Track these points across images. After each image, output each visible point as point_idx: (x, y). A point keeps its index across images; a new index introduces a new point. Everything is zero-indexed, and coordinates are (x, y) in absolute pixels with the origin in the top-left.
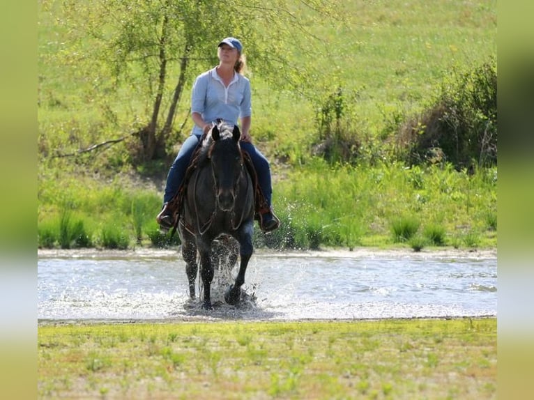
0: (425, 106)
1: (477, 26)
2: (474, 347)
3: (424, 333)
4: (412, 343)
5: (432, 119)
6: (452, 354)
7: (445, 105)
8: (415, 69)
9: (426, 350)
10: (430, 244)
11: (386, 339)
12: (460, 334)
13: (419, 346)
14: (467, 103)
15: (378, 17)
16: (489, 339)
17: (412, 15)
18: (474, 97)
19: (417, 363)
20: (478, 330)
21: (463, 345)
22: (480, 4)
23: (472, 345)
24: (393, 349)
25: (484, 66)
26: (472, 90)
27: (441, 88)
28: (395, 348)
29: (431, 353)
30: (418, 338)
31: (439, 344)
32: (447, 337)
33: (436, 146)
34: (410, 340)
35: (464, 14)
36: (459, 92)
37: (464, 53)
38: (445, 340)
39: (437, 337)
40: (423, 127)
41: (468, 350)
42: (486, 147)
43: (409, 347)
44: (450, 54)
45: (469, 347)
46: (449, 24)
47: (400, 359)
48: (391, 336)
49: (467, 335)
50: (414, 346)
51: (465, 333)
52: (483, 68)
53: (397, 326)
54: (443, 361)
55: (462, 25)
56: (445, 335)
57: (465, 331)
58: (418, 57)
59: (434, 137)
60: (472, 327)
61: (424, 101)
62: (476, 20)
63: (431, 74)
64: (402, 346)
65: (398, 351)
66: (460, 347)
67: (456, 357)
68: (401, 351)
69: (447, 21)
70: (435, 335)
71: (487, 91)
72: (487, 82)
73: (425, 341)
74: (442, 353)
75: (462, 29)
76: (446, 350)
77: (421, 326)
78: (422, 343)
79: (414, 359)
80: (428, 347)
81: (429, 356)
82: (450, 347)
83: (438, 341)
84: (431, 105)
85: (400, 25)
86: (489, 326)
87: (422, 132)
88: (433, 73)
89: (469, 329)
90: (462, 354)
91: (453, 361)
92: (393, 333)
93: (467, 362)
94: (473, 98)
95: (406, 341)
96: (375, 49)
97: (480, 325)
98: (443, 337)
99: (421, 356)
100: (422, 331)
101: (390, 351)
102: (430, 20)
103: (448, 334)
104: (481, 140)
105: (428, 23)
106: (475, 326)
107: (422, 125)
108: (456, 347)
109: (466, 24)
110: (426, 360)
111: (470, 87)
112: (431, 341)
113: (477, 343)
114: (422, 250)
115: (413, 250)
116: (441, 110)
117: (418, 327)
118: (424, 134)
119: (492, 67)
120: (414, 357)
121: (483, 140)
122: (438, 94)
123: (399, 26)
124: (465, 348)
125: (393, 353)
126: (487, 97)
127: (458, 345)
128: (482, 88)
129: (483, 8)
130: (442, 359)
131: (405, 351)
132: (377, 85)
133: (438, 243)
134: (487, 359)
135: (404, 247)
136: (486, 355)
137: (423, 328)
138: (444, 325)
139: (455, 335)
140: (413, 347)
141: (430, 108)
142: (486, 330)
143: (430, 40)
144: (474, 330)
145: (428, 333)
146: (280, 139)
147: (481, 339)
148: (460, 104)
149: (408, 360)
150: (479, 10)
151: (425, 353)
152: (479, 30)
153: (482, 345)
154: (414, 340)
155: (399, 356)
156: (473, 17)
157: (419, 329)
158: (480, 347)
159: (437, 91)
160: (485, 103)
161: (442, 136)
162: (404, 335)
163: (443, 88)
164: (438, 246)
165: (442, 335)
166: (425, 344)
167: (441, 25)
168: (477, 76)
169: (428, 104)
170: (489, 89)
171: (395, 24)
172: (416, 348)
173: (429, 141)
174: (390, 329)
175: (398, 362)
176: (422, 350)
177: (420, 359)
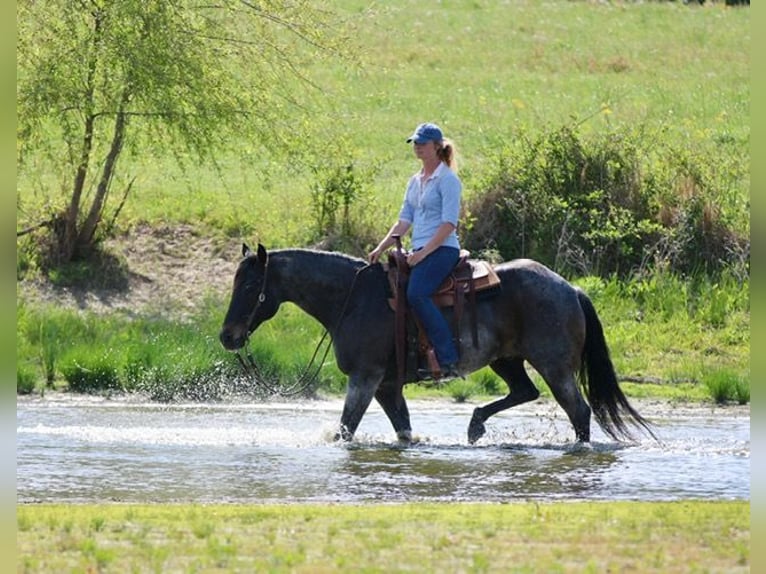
0: (475, 187)
1: (553, 71)
2: (541, 545)
3: (468, 523)
4: (450, 538)
5: (484, 206)
6: (509, 555)
7: (504, 187)
8: (461, 134)
9: (472, 548)
10: (479, 392)
11: (412, 532)
12: (521, 524)
13: (461, 541)
14: (537, 185)
15: (408, 55)
16: (563, 533)
17: (458, 53)
18: (548, 176)
19: (457, 567)
20: (548, 519)
21: (526, 541)
22: (557, 40)
23: (538, 542)
24: (421, 546)
25: (562, 130)
26: (544, 165)
27: (498, 161)
28: (425, 544)
29: (478, 552)
30: (459, 530)
31: (490, 540)
32: (502, 529)
33: (491, 247)
34: (448, 533)
35: (534, 53)
36: (526, 167)
37: (535, 111)
38: (499, 533)
39: (488, 530)
40: (472, 220)
41: (532, 548)
42: (564, 249)
43: (446, 543)
44: (512, 112)
45: (533, 545)
46: (512, 68)
47: (432, 560)
48: (420, 526)
49: (532, 527)
50: (453, 541)
51: (529, 524)
52: (561, 134)
53: (428, 512)
54: (495, 565)
55: (531, 69)
56: (499, 526)
57: (529, 521)
58: (467, 115)
59: (487, 234)
60: (539, 515)
61: (474, 181)
62: (551, 62)
63: (484, 142)
64: (436, 542)
65: (430, 548)
66: (521, 544)
67: (515, 559)
68: (434, 549)
69: (508, 62)
70: (483, 526)
71: (565, 166)
72: (566, 154)
73: (469, 534)
74: (494, 552)
75: (531, 76)
76: (500, 549)
77: (464, 512)
78: (465, 537)
79: (453, 561)
80: (473, 544)
81: (475, 558)
82: (507, 544)
83: (489, 536)
84: (484, 187)
85: (440, 68)
86: (563, 514)
87: (471, 226)
88: (487, 139)
89: (535, 517)
90: (523, 555)
91: (511, 564)
92: (424, 523)
93: (531, 566)
94: (545, 178)
95: (441, 534)
96: (403, 103)
97: (551, 511)
98: (497, 529)
99: (464, 556)
100: (465, 520)
101: (418, 549)
102: (484, 61)
103: (503, 524)
104: (557, 240)
105: (481, 65)
106: (544, 513)
107: (472, 216)
108: (515, 545)
109: (537, 67)
110: (471, 563)
111: (542, 161)
112: (479, 534)
113: (546, 538)
114: (467, 400)
115: (454, 400)
116: (499, 195)
117: (460, 513)
118: (473, 229)
119: (573, 132)
120: (452, 557)
121: (561, 240)
122: (494, 170)
123: (437, 69)
124: (529, 546)
125: (421, 552)
126: (566, 177)
127: (517, 542)
128: (559, 163)
129: (562, 46)
130: (494, 560)
131: (440, 549)
132: (405, 156)
133: (491, 391)
134: (559, 562)
135: (441, 396)
136: (559, 556)
137: (467, 515)
138: (498, 512)
139: (513, 527)
140: (451, 544)
141: (482, 191)
142: (559, 519)
143: (484, 91)
144: (542, 519)
145: (474, 523)
146: (260, 234)
147: (551, 532)
148: (525, 187)
149: (445, 563)
150: (556, 49)
151: (469, 552)
152: (555, 77)
153: (552, 541)
154: (453, 534)
155: (430, 557)
156: (548, 57)
157: (460, 517)
158: (550, 545)
159: (493, 165)
160: (563, 184)
161: (499, 234)
162: (439, 524)
163: (502, 161)
164: (491, 394)
165: (494, 526)
166: (470, 539)
167: (500, 69)
168: (551, 146)
169: (480, 185)
170: (569, 165)
171: (432, 65)
172: (457, 545)
173: (480, 239)
174: (419, 515)
175: (429, 565)
176: (466, 548)
177: (462, 560)
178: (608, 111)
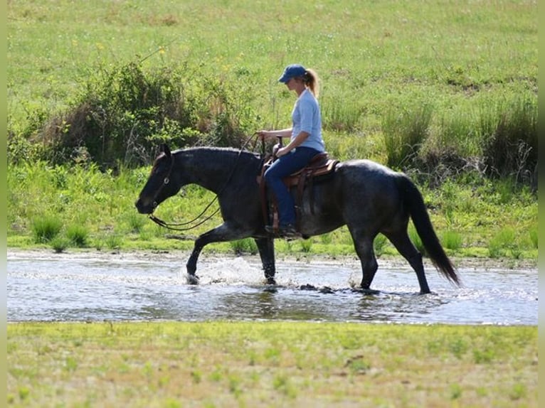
0: (71, 104)
1: (125, 25)
2: (114, 351)
3: (63, 336)
4: (51, 346)
5: (76, 117)
6: (91, 358)
7: (90, 104)
8: (61, 66)
9: (65, 354)
10: (72, 245)
11: (24, 342)
12: (100, 337)
13: (58, 349)
14: (113, 102)
15: (23, 12)
16: (129, 343)
17: (58, 10)
18: (120, 97)
19: (56, 367)
20: (118, 334)
21: (103, 349)
22: (127, 2)
23: (112, 349)
24: (30, 352)
25: (131, 65)
26: (118, 89)
27: (86, 86)
28: (33, 350)
29: (70, 357)
30: (57, 341)
31: (78, 348)
32: (87, 341)
33: (82, 145)
34: (49, 343)
35: (111, 11)
36: (105, 90)
37: (111, 51)
38: (84, 343)
39: (77, 341)
40: (67, 126)
41: (108, 354)
42: (132, 147)
43: (48, 350)
44: (96, 52)
45: (109, 351)
46: (96, 22)
47: (39, 362)
48: (30, 338)
49: (108, 339)
50: (53, 349)
51: (105, 337)
52: (129, 67)
53: (36, 328)
54: (81, 365)
55: (109, 23)
56: (85, 338)
57: (106, 335)
58: (64, 55)
59: (78, 136)
60: (113, 331)
61: (69, 99)
62: (123, 18)
63: (76, 72)
64: (41, 349)
65: (36, 354)
66: (100, 351)
67: (96, 361)
68: (39, 354)
69: (94, 18)
70: (74, 338)
71: (132, 90)
72: (133, 81)
73: (64, 344)
74: (81, 356)
75: (108, 28)
76: (85, 354)
77: (60, 329)
78: (60, 346)
79: (53, 363)
80: (66, 350)
81: (67, 360)
82: (90, 351)
83: (78, 345)
84: (76, 103)
85: (46, 21)
86: (129, 330)
87: (67, 130)
88: (78, 70)
89: (109, 333)
90: (101, 358)
91: (92, 365)
92: (33, 336)
93: (107, 366)
94: (118, 98)
95: (44, 344)
96: (20, 45)
97: (121, 328)
98: (83, 341)
99: (60, 359)
100: (61, 334)
101: (28, 354)
102: (77, 17)
103: (87, 337)
104: (126, 140)
105: (75, 20)
106: (116, 330)
107: (67, 124)
108: (96, 351)
109: (113, 22)
110: (64, 364)
111: (116, 87)
112: (71, 344)
113: (116, 347)
114: (63, 251)
115: (54, 251)
116: (86, 109)
117: (58, 330)
118: (68, 132)
119: (138, 66)
120: (52, 359)
121: (129, 140)
122: (83, 92)
123: (44, 22)
124: (105, 352)
125: (30, 356)
126: (133, 97)
127: (97, 349)
128: (128, 88)
129: (131, 7)
130: (81, 362)
131: (43, 354)
132: (21, 81)
133: (80, 245)
134: (126, 363)
135: (46, 248)
136: (126, 359)
137: (63, 331)
138: (84, 328)
139: (95, 339)
140: (51, 350)
141: (75, 106)
142: (126, 334)
143: (76, 37)
144: (114, 334)
145: (67, 336)
147: (120, 342)
148: (105, 103)
149: (46, 364)
150: (126, 9)
151: (64, 356)
152: (126, 28)
153: (121, 349)
154: (53, 343)
155: (36, 359)
156: (120, 15)
157: (58, 332)
158: (120, 351)
159: (82, 89)
160: (131, 102)
161: (87, 136)
162: (43, 338)
163: (89, 86)
164: (80, 247)
165: (81, 338)
166: (64, 347)
167: (88, 22)
168: (122, 75)
169: (73, 102)
170: (135, 89)
171: (40, 19)
172: (55, 351)
173: (73, 140)
174: (29, 331)
175: (36, 365)
176: (61, 353)
177: (58, 362)
178: (163, 52)
